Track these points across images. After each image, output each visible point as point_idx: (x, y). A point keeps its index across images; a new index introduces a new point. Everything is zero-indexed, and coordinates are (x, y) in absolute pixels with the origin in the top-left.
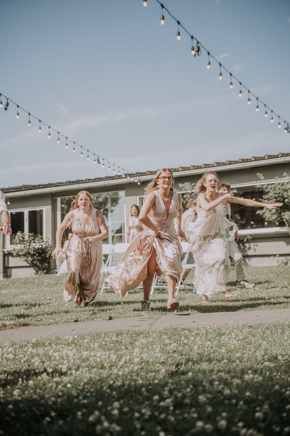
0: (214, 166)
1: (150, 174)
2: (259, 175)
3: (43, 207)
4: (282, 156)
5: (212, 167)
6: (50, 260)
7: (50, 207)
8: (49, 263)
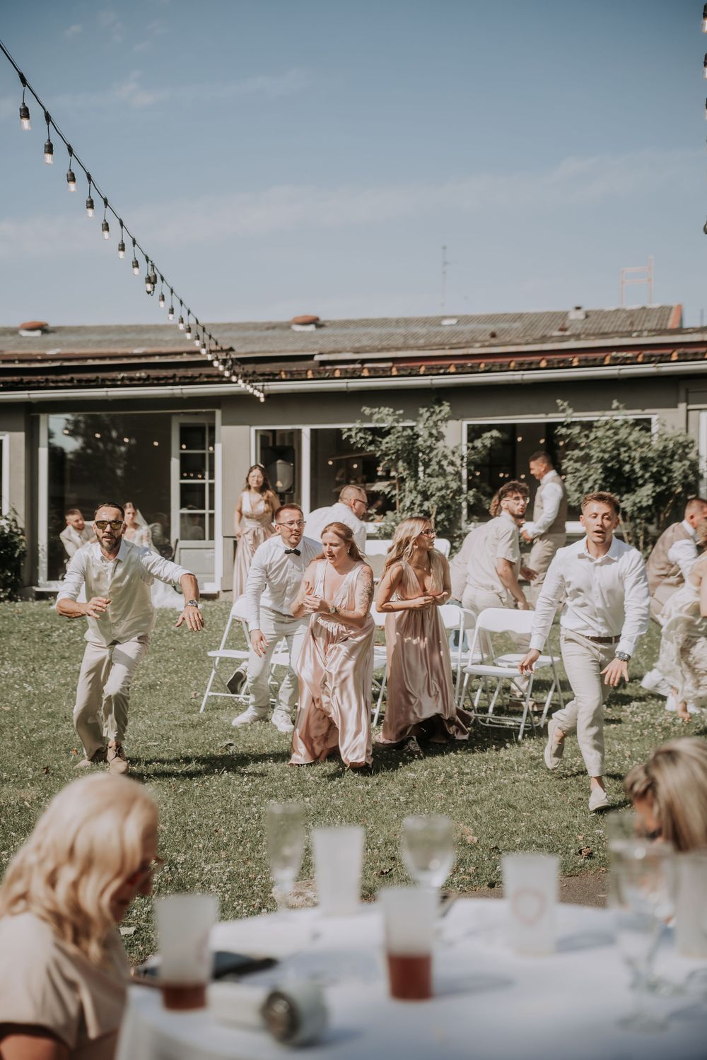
0: (450, 374)
1: (289, 377)
2: (562, 405)
3: (4, 435)
4: (613, 363)
5: (444, 374)
6: (20, 563)
7: (21, 436)
8: (17, 571)
